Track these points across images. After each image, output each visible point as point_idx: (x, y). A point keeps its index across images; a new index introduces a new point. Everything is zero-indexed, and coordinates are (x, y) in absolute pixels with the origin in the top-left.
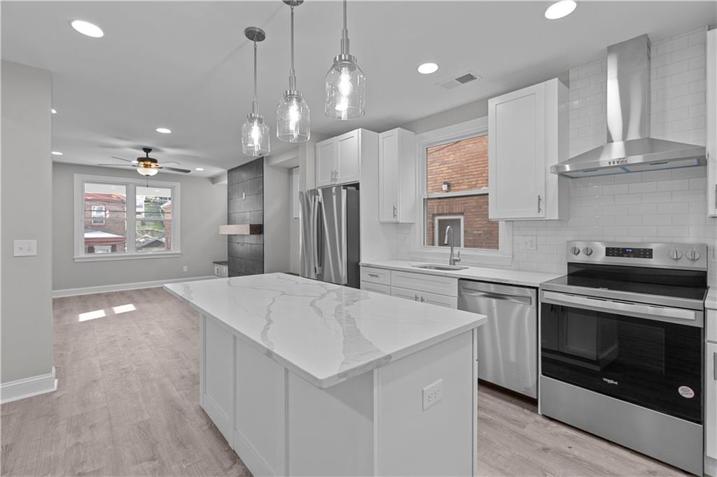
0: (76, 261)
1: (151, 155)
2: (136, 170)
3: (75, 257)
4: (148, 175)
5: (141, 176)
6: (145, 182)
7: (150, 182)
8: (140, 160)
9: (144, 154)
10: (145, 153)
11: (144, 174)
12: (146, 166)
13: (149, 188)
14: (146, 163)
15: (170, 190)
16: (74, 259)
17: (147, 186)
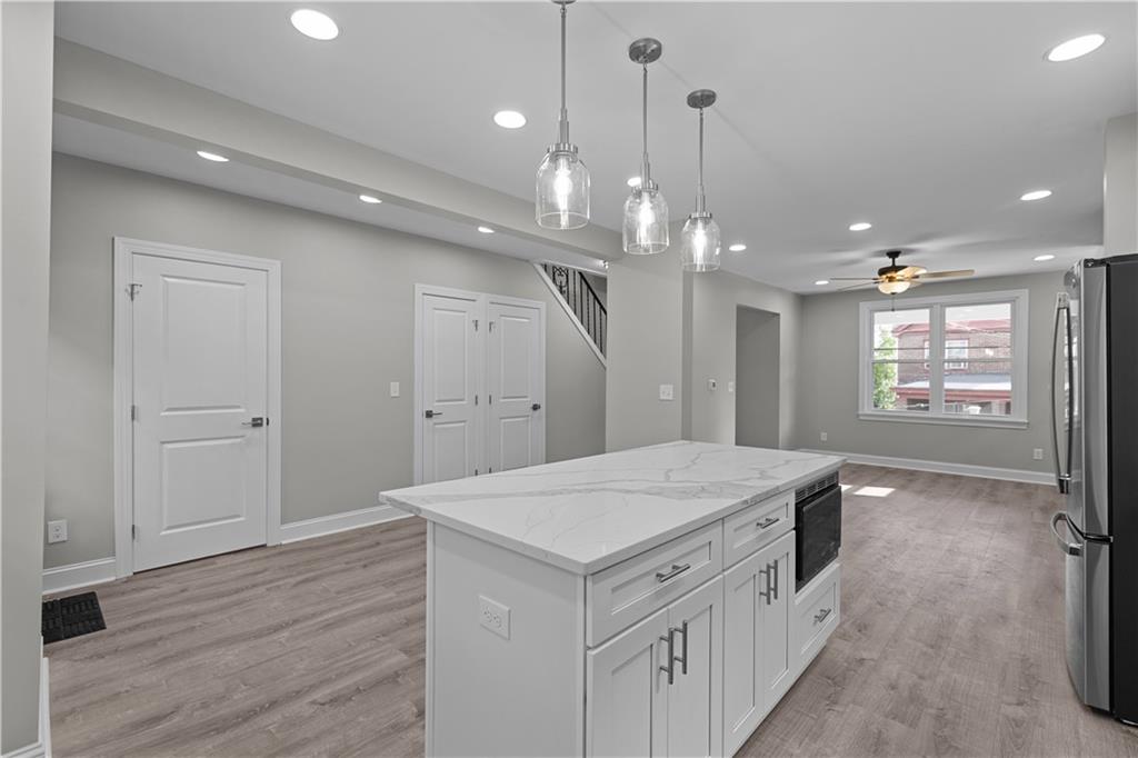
0: (862, 418)
1: (899, 261)
2: (877, 289)
3: (860, 412)
4: (893, 294)
5: (885, 297)
6: (888, 303)
7: (898, 302)
8: (882, 272)
9: (888, 262)
10: (891, 260)
11: (889, 292)
12: (891, 279)
13: (896, 312)
14: (889, 275)
15: (1009, 305)
16: (858, 415)
17: (893, 310)
